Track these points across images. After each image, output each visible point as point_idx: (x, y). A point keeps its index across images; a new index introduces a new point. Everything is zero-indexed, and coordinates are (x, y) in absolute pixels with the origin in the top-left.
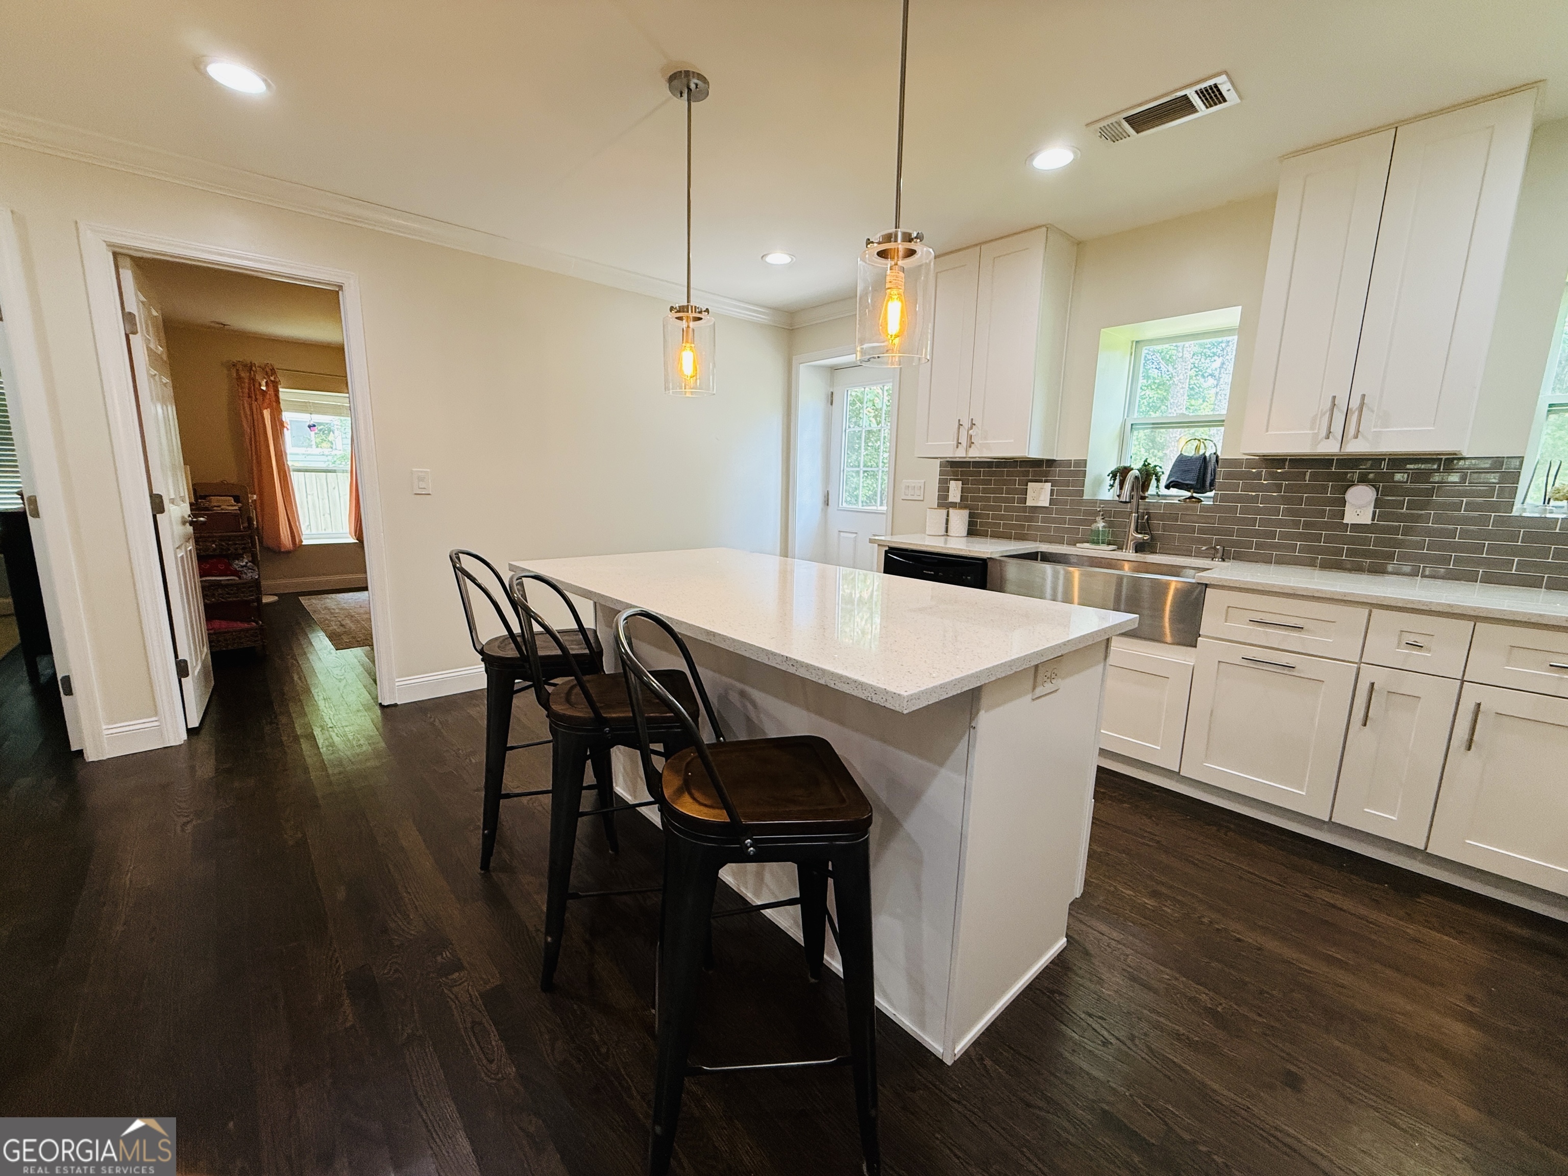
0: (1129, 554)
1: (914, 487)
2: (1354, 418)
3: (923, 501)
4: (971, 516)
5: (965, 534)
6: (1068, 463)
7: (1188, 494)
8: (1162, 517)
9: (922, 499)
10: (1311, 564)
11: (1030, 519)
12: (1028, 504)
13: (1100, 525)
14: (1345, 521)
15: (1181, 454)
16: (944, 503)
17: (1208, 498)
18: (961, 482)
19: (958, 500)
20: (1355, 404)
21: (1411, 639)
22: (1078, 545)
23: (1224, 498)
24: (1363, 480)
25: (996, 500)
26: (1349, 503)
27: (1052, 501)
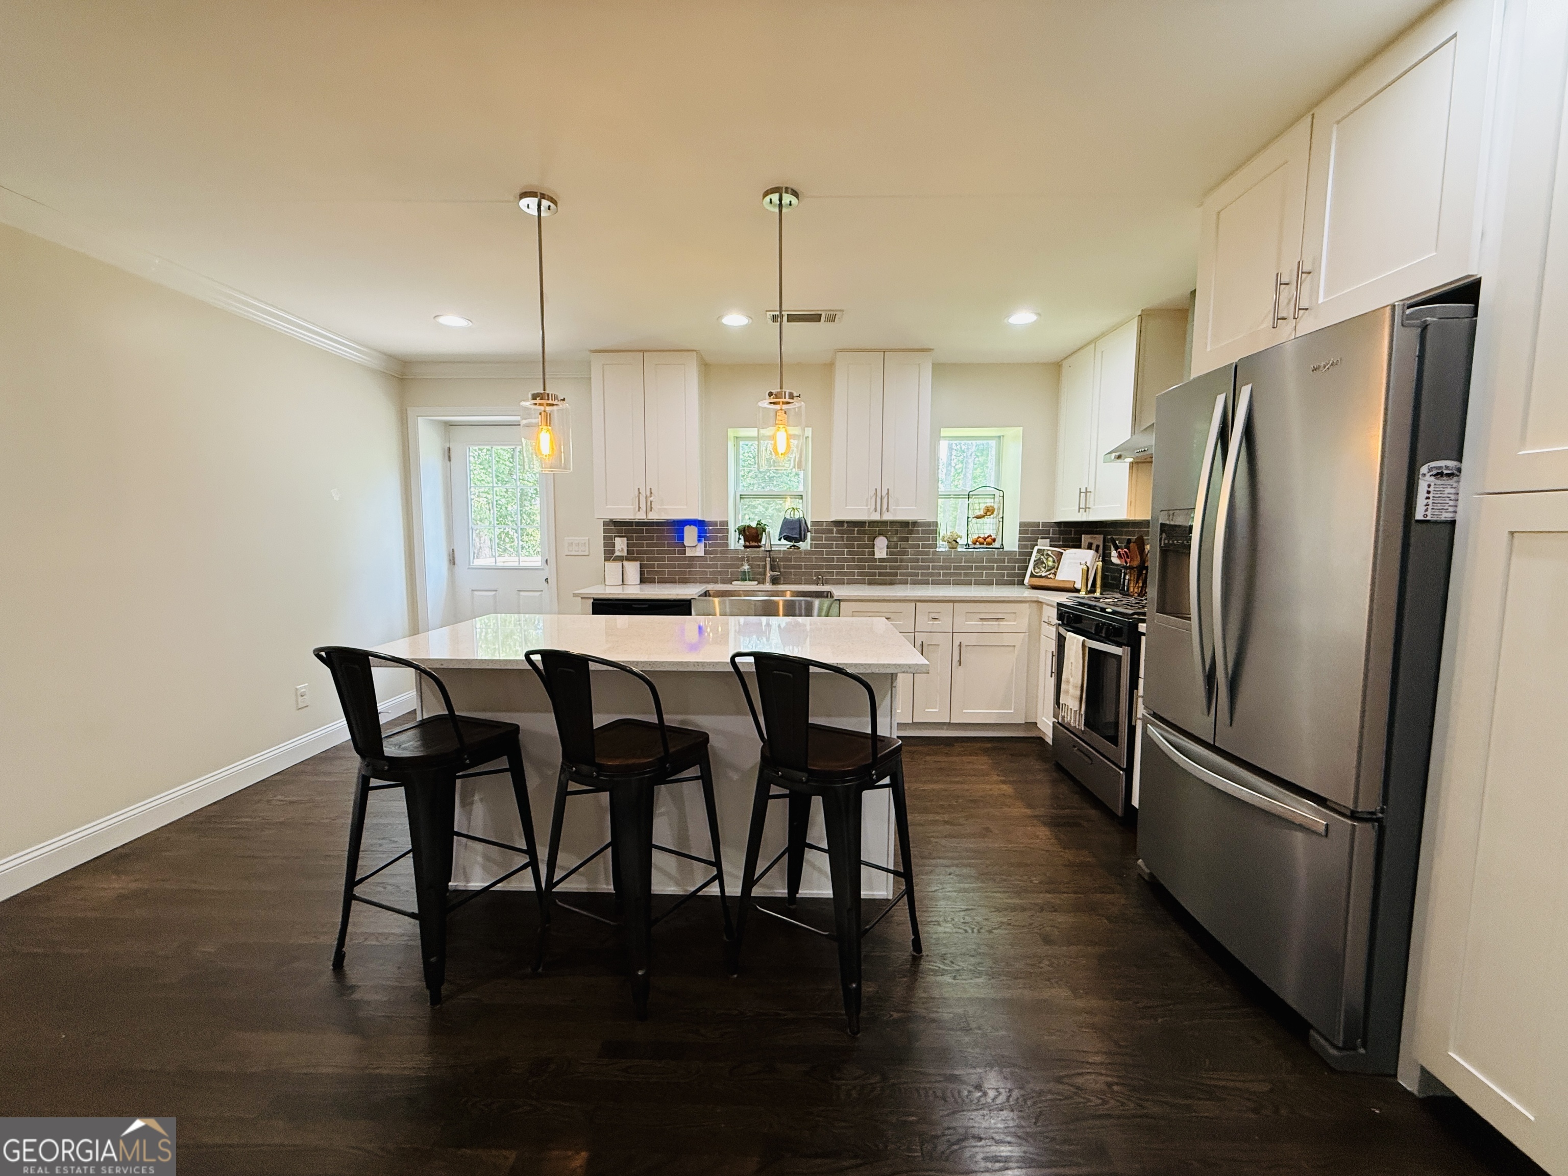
0: (768, 586)
1: (579, 543)
2: (885, 501)
3: (588, 555)
4: (641, 566)
5: (639, 583)
6: (714, 524)
7: (792, 544)
8: (782, 559)
9: (588, 554)
10: (862, 582)
11: (690, 566)
12: (687, 555)
13: (746, 567)
14: (875, 557)
15: (785, 518)
16: (609, 555)
17: (805, 546)
18: (626, 539)
19: (625, 554)
20: (884, 493)
21: (934, 615)
22: (734, 583)
23: (816, 546)
24: (880, 534)
25: (659, 552)
26: (878, 547)
27: (706, 552)
